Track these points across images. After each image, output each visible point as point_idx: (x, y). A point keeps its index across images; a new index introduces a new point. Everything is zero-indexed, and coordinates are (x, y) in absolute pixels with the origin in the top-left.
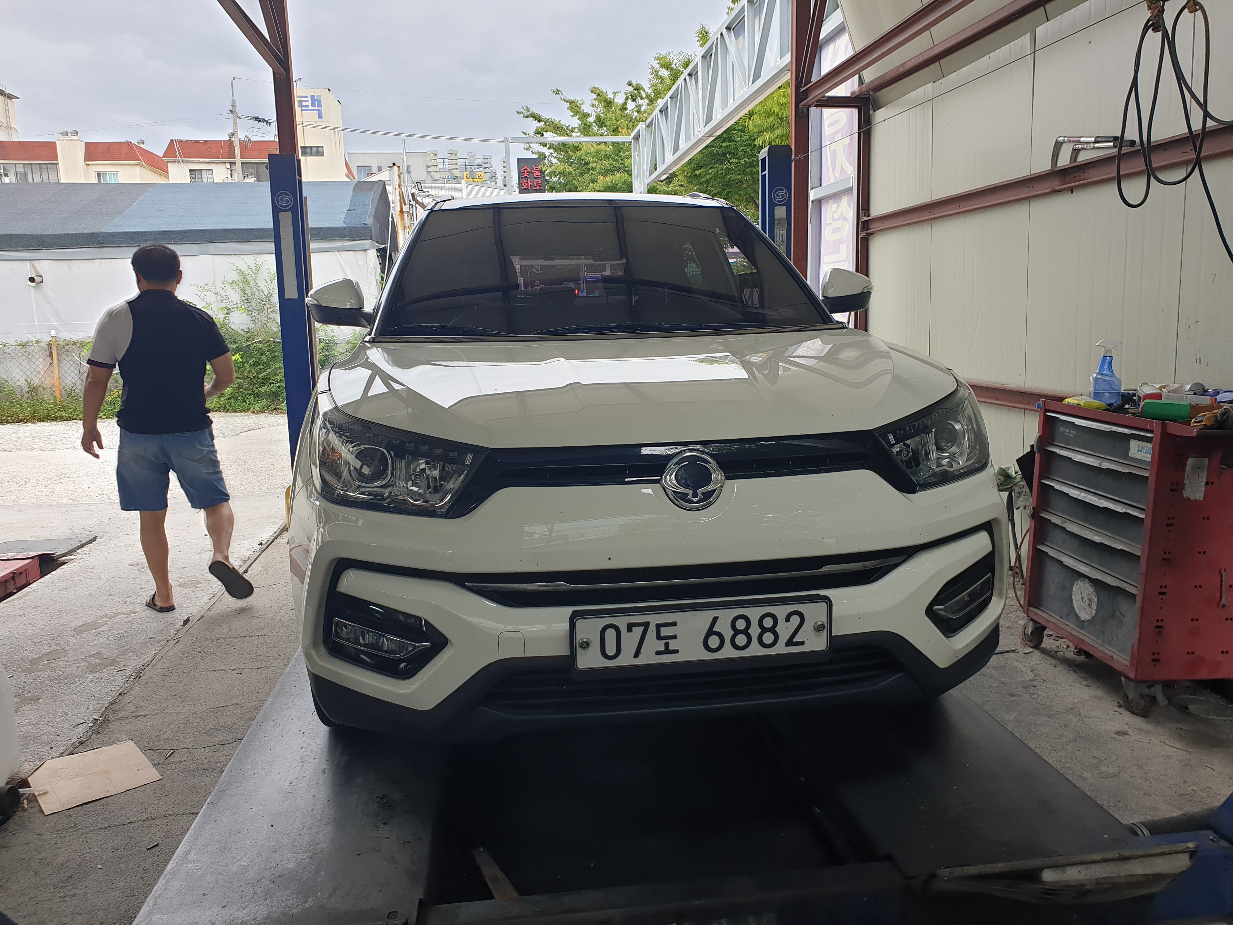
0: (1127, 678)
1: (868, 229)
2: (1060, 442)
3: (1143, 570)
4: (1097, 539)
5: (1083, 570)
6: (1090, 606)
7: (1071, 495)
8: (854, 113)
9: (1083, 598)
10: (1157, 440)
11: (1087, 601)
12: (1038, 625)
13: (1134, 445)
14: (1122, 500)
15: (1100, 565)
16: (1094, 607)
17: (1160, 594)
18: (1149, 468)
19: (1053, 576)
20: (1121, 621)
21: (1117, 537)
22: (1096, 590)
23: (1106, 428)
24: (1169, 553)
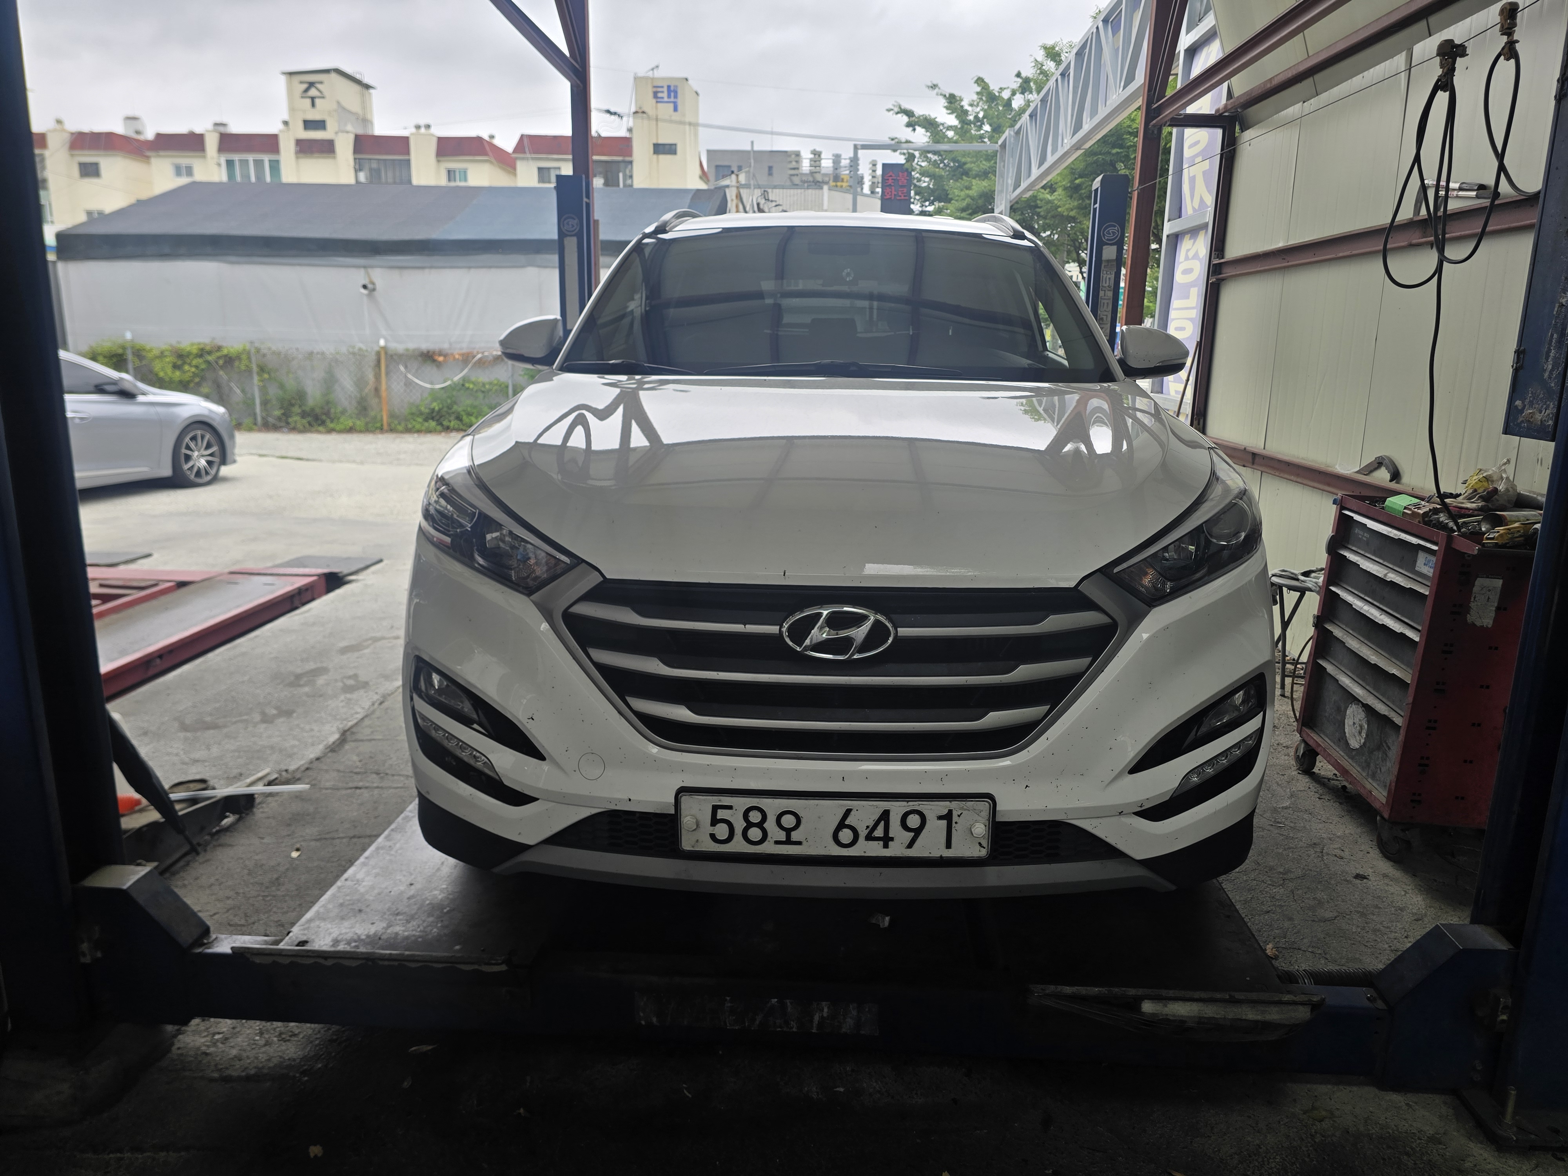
0: (1382, 817)
1: (1220, 274)
2: (1354, 546)
3: (1410, 699)
4: (1373, 659)
5: (1355, 692)
6: (1360, 733)
7: (1353, 605)
8: (1218, 133)
9: (1354, 723)
10: (1441, 555)
11: (1358, 728)
12: (1310, 748)
13: (1422, 557)
14: (1403, 619)
15: (1374, 689)
16: (1364, 734)
17: (1428, 728)
18: (1429, 584)
19: (1331, 697)
20: (1386, 755)
21: (1393, 660)
22: (1367, 717)
23: (1396, 535)
24: (1444, 684)
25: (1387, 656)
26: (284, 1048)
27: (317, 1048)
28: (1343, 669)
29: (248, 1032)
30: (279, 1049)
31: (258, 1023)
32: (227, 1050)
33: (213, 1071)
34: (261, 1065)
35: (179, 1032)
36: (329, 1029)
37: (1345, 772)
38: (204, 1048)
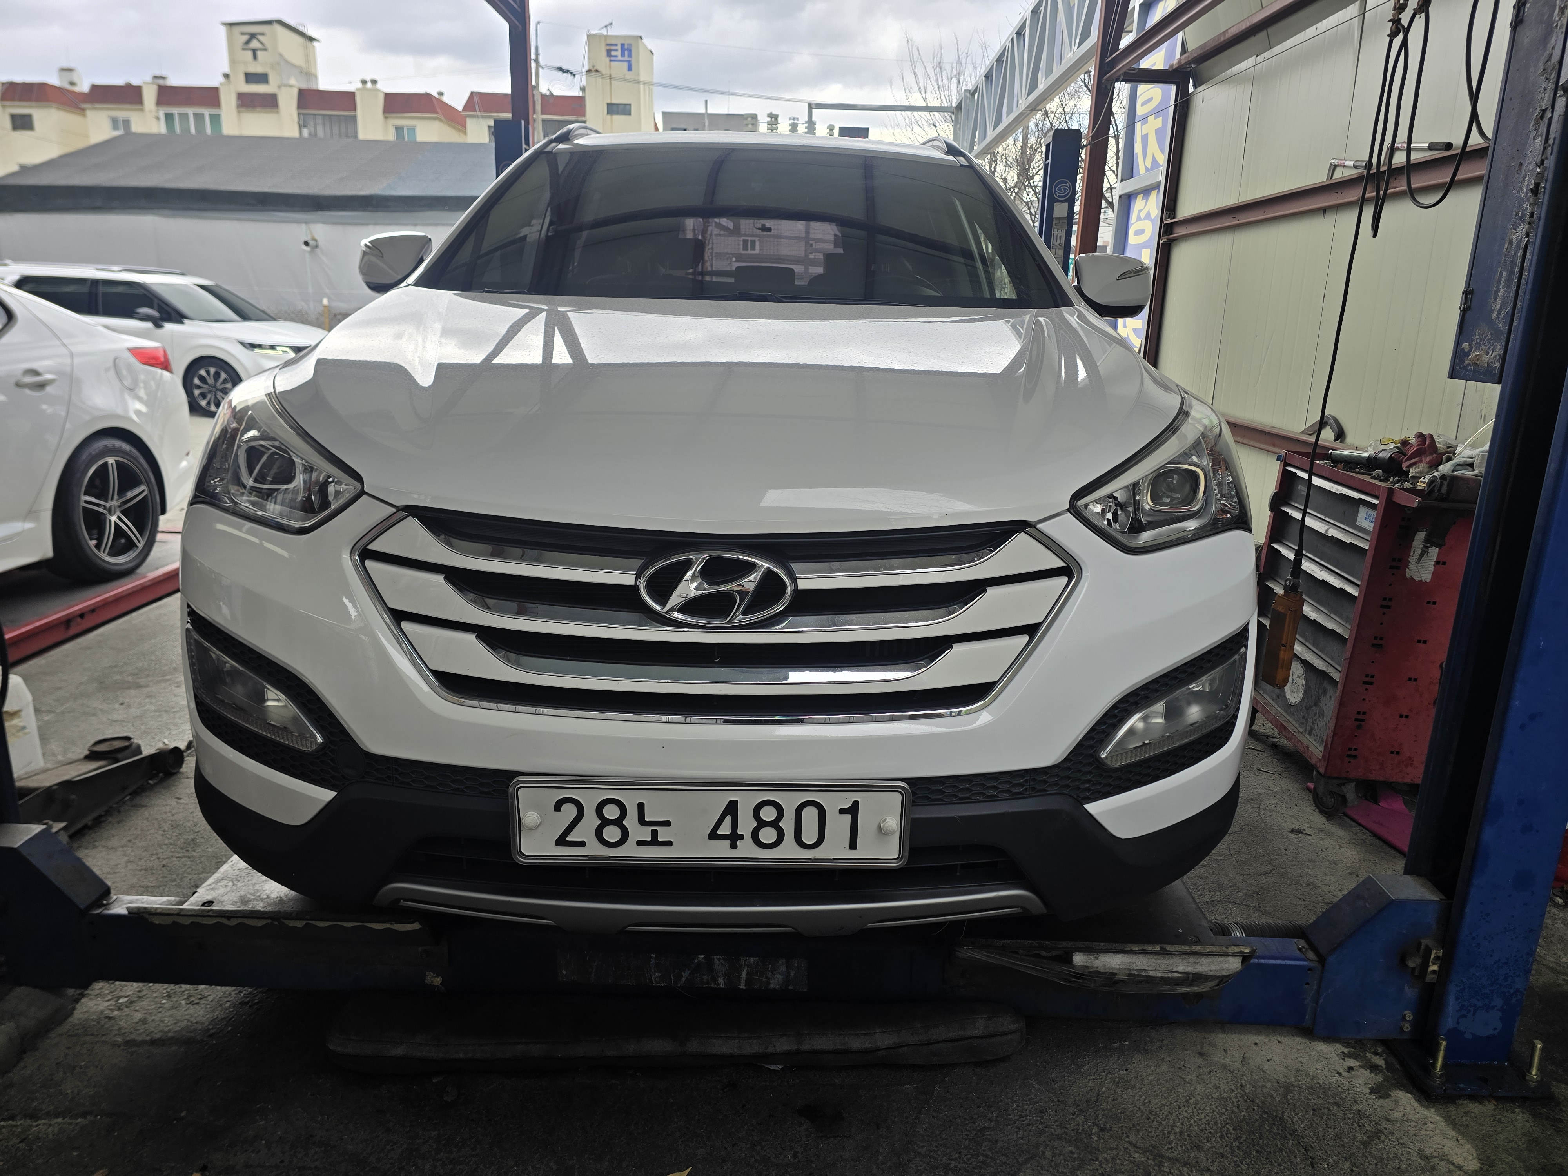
0: (1318, 772)
1: (1172, 234)
2: (1296, 502)
3: (1348, 655)
4: (1313, 614)
6: (1300, 690)
8: (1171, 90)
9: (1295, 682)
10: (1381, 509)
11: (1297, 684)
13: (1363, 512)
14: (1342, 573)
15: (1314, 645)
16: (1303, 691)
17: (1365, 683)
18: (1369, 539)
20: (1323, 711)
21: (1333, 616)
22: (1305, 673)
23: (1337, 489)
24: (1381, 639)
25: (1326, 612)
26: (191, 1011)
27: (227, 1011)
29: (155, 995)
30: (186, 1013)
31: (166, 986)
32: (132, 1014)
33: (115, 1035)
34: (166, 1029)
35: (83, 996)
36: (240, 992)
37: (1283, 728)
38: (106, 1012)
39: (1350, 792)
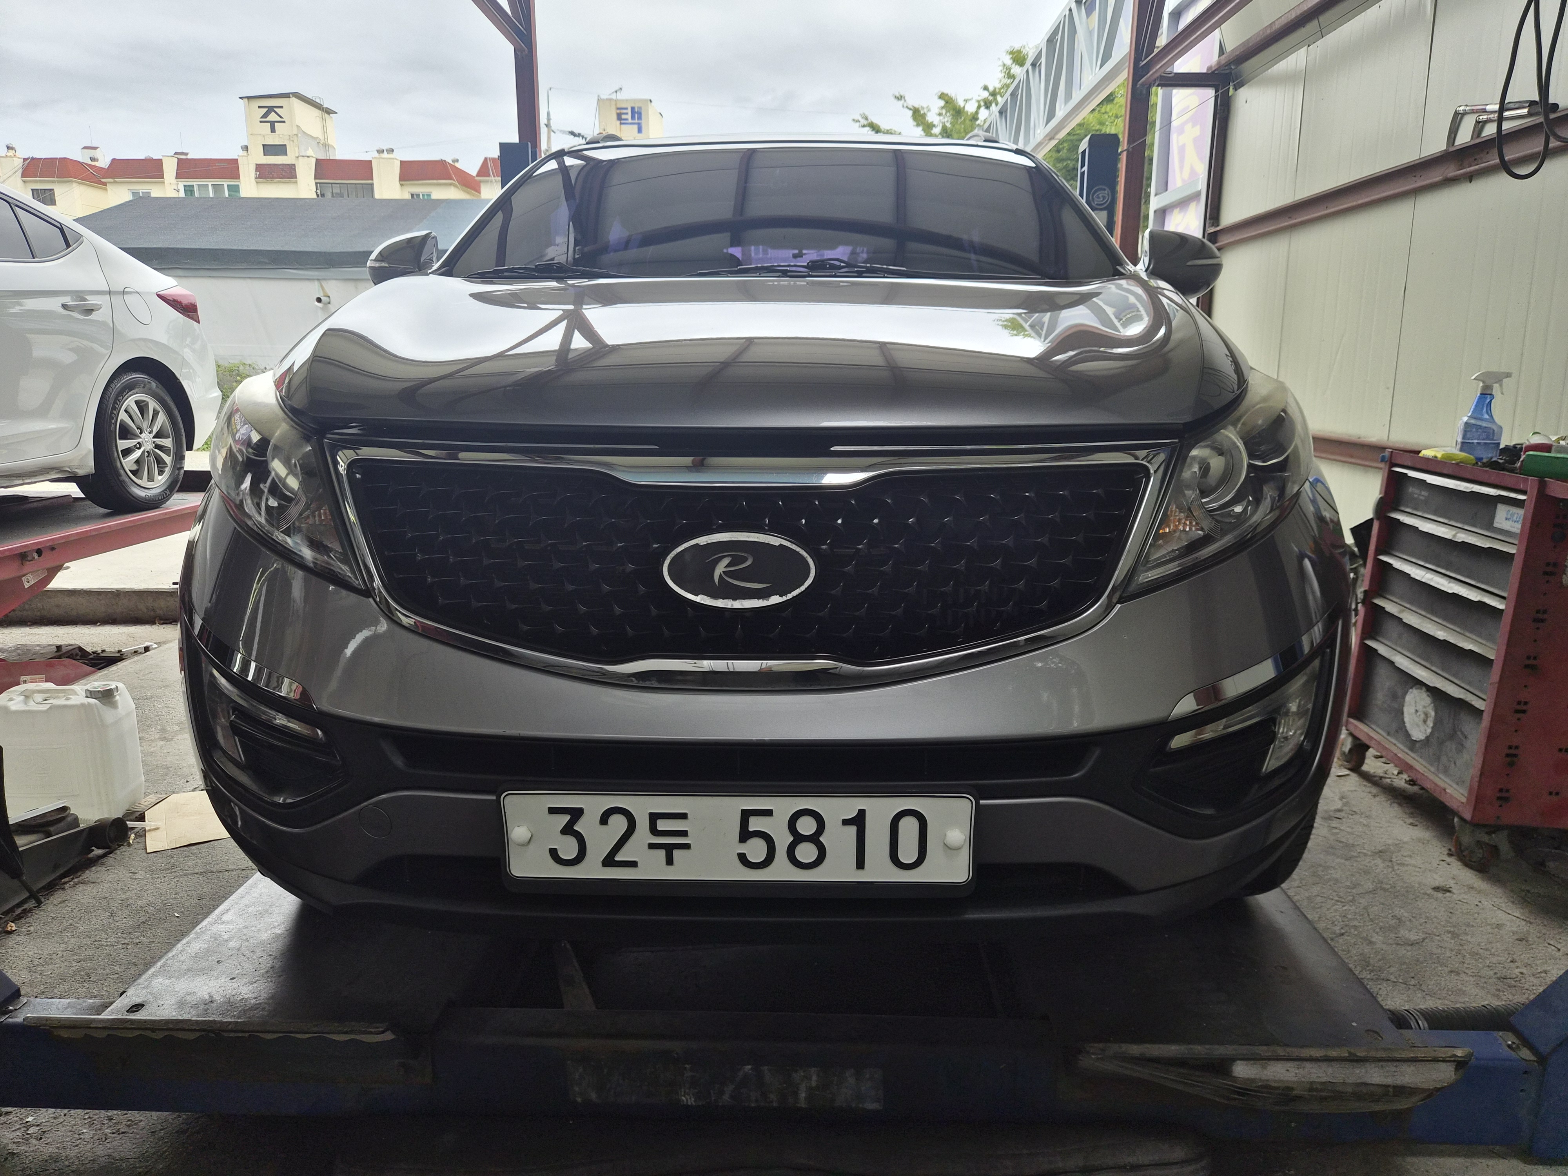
0: (1462, 819)
2: (1408, 507)
3: (1496, 678)
4: (1440, 634)
5: (1418, 674)
6: (1425, 721)
7: (1413, 576)
8: (1210, 94)
9: (1417, 711)
10: (1530, 506)
11: (1423, 716)
12: (1358, 742)
13: (1502, 511)
14: (1479, 585)
15: (1443, 670)
16: (1430, 723)
17: (1517, 711)
18: (1516, 542)
19: (1383, 682)
20: (1462, 745)
21: (1467, 634)
22: (1434, 702)
23: (1467, 488)
24: (1535, 658)
25: (1458, 630)
28: (1399, 649)
37: (1404, 767)
39: (1501, 840)
